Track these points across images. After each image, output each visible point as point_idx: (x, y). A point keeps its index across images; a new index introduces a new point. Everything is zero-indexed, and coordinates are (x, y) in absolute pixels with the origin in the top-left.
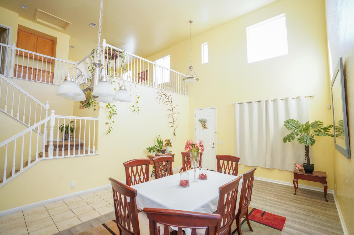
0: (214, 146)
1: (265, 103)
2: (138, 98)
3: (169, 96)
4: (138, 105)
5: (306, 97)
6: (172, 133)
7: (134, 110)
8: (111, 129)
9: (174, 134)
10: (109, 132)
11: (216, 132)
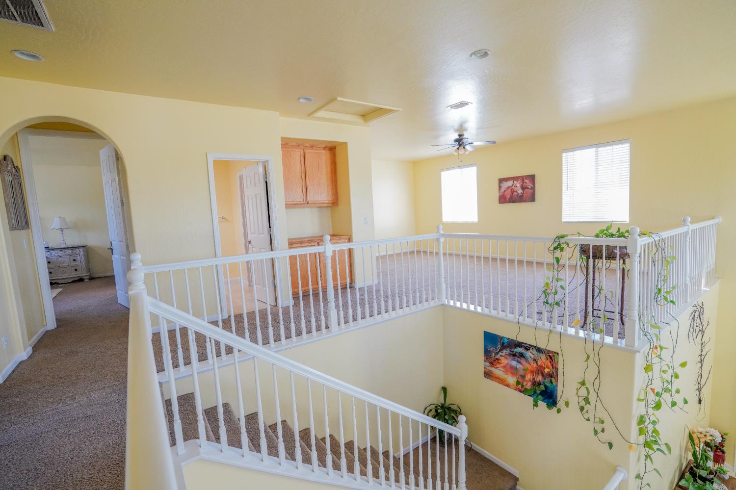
3: (702, 308)
7: (674, 404)
9: (700, 401)
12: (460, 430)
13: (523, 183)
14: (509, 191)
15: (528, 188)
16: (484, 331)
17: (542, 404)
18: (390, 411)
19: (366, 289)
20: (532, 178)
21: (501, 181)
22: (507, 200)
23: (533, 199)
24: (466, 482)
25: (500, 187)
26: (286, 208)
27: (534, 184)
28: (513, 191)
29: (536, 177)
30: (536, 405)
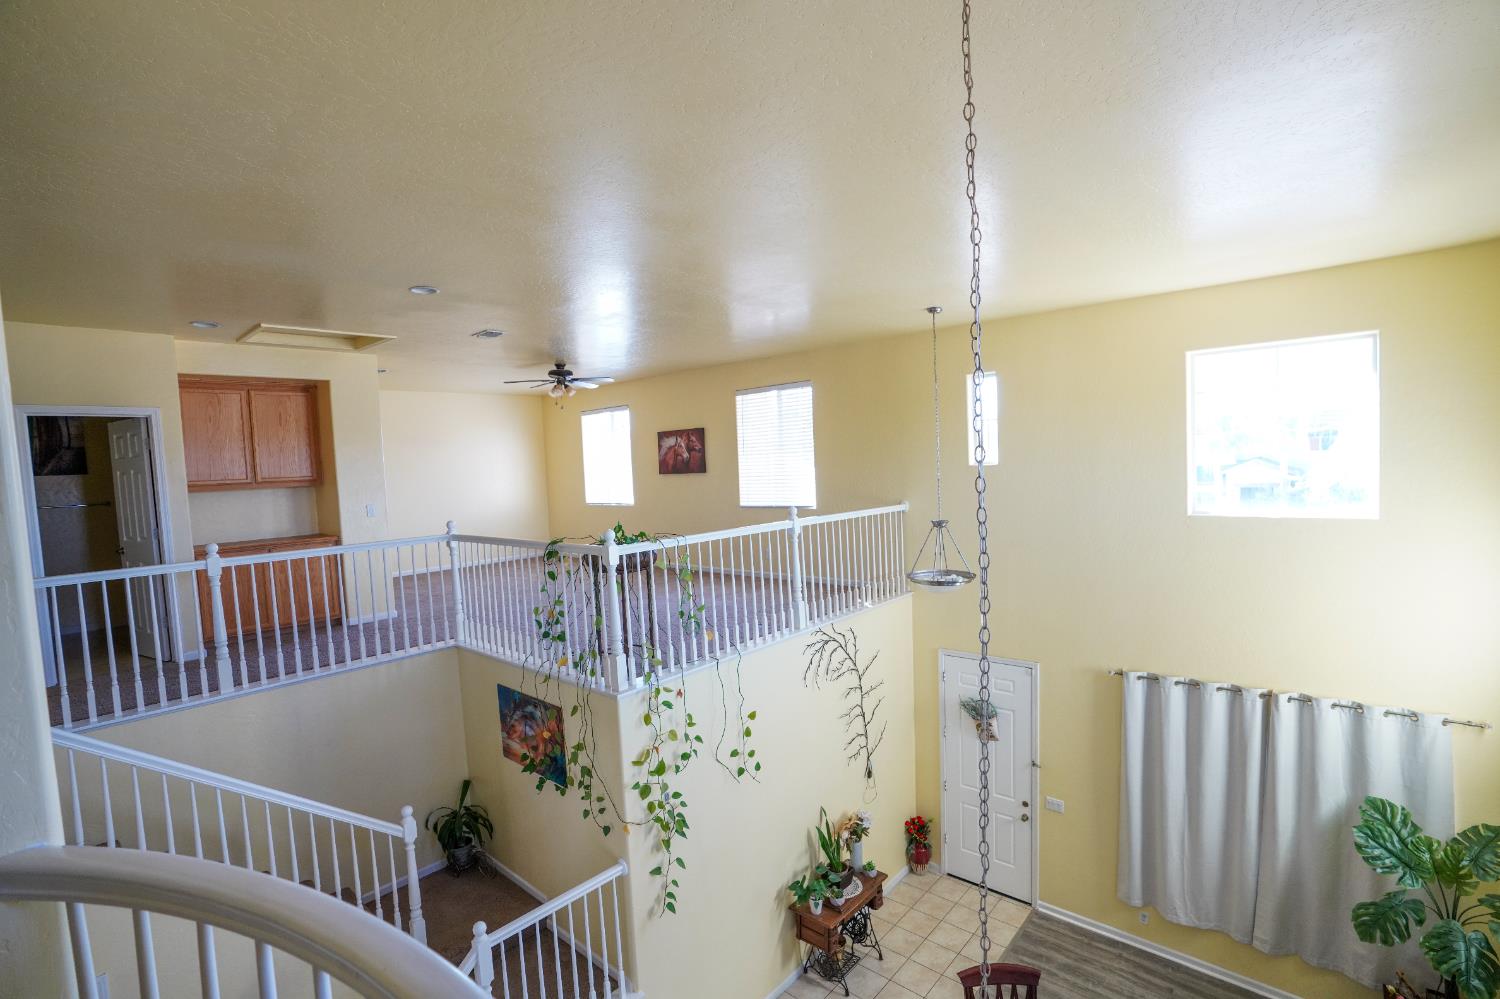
0: (1026, 811)
1: (1259, 703)
2: (752, 716)
3: (849, 636)
4: (751, 743)
5: (1445, 722)
6: (863, 771)
7: (741, 772)
8: (672, 889)
9: (869, 774)
10: (671, 907)
11: (1038, 762)
12: (400, 828)
13: (689, 441)
14: (672, 453)
15: (695, 450)
16: (498, 685)
17: (550, 785)
18: (352, 827)
19: (361, 628)
20: (700, 433)
21: (662, 436)
22: (670, 467)
23: (702, 468)
24: (421, 908)
25: (660, 446)
26: (190, 491)
27: (703, 444)
28: (677, 454)
29: (707, 433)
30: (540, 787)
